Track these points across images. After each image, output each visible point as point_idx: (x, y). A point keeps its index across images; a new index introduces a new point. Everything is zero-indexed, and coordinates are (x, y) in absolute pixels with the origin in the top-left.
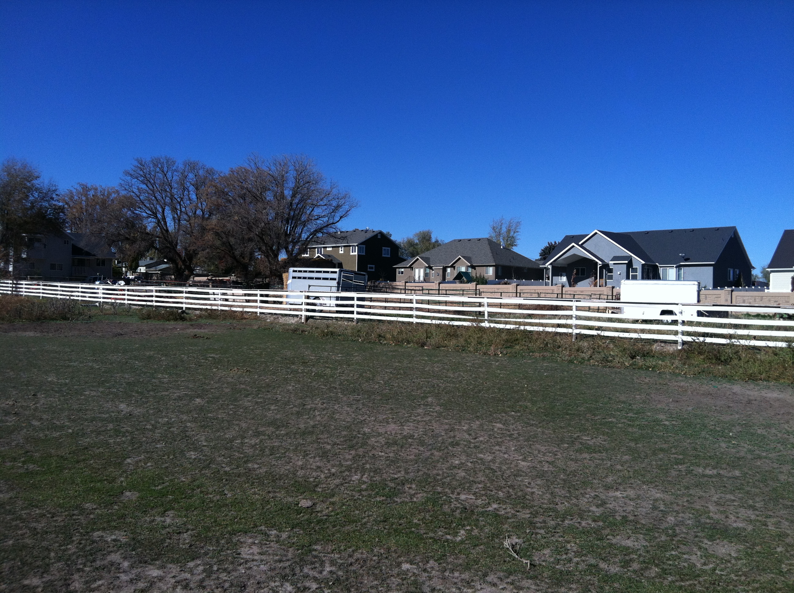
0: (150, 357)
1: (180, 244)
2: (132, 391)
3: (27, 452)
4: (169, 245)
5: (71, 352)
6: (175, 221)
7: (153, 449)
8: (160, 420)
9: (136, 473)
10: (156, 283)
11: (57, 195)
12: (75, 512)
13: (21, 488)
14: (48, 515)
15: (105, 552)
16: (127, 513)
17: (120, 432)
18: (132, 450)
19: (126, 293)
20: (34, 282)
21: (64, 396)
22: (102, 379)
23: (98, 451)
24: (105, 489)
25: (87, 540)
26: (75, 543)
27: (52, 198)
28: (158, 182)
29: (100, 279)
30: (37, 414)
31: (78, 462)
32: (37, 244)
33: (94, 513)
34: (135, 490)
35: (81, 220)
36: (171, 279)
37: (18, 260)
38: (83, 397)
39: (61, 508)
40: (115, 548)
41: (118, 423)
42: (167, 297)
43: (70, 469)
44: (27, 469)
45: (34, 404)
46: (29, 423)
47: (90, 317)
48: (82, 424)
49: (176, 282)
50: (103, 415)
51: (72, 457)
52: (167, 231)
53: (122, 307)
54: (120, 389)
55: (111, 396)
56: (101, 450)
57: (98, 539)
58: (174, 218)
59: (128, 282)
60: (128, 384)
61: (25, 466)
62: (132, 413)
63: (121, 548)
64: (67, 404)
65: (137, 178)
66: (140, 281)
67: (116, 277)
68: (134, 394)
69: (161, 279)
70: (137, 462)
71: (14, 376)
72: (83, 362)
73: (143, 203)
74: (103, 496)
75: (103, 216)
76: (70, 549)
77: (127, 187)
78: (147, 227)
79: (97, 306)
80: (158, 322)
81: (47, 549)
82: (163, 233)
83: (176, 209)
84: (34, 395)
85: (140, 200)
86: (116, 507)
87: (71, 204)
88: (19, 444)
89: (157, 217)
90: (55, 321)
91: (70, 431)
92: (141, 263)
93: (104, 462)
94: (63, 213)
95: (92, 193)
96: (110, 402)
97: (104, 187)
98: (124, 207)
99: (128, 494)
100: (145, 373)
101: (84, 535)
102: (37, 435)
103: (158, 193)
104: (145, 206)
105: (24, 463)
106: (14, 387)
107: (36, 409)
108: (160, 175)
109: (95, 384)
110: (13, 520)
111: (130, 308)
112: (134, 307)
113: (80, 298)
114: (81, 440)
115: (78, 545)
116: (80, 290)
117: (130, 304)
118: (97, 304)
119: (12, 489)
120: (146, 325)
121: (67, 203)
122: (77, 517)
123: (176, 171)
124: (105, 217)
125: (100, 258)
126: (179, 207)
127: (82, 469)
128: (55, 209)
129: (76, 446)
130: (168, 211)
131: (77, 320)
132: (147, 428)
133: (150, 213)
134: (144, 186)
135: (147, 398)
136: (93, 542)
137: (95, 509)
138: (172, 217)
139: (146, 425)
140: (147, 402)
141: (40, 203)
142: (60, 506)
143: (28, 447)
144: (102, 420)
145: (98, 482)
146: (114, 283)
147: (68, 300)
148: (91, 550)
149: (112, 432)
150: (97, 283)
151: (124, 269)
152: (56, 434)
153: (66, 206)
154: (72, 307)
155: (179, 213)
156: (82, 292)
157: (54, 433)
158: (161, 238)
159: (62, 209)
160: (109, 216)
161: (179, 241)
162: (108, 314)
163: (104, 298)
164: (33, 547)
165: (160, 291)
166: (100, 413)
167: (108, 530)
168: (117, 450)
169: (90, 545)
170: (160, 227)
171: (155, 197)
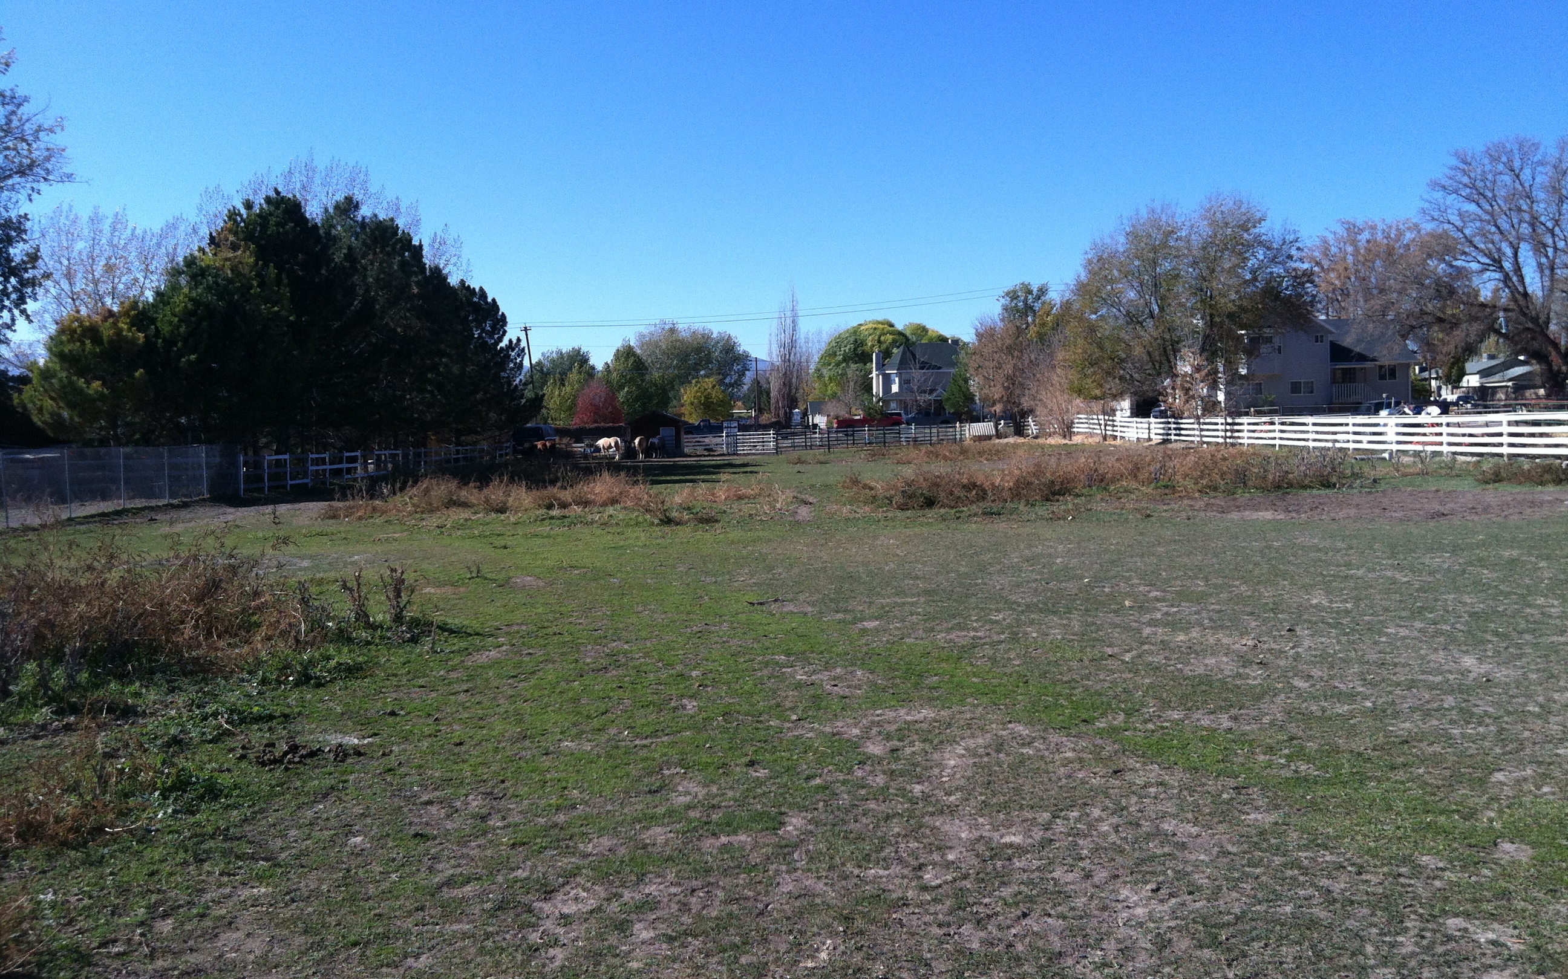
0: (1512, 561)
1: (1554, 322)
2: (1485, 631)
3: (1292, 739)
4: (1530, 325)
5: (1347, 550)
6: (1542, 271)
7: (1550, 756)
8: (1556, 696)
9: (1521, 805)
10: (1505, 406)
11: (1298, 249)
12: (1403, 870)
13: (1291, 807)
14: (1349, 868)
15: (1478, 965)
16: (1512, 888)
17: (1472, 715)
18: (1504, 754)
19: (1444, 430)
20: (1264, 419)
21: (1347, 634)
22: (1419, 604)
23: (1430, 750)
24: (1457, 831)
25: (1434, 931)
26: (1412, 933)
27: (1290, 257)
28: (1501, 193)
29: (1389, 406)
30: (1300, 667)
31: (1393, 768)
32: (1264, 349)
33: (1441, 878)
34: (1522, 841)
35: (1345, 293)
36: (1538, 397)
37: (1234, 378)
38: (1383, 639)
39: (1373, 857)
40: (1498, 961)
41: (1465, 696)
42: (1532, 435)
43: (1379, 781)
44: (1296, 771)
45: (1292, 648)
46: (1288, 682)
47: (1375, 481)
48: (1390, 693)
49: (1551, 403)
50: (1431, 678)
51: (1379, 758)
52: (1526, 295)
53: (1437, 459)
54: (1458, 626)
55: (1442, 639)
56: (1437, 748)
57: (1458, 933)
58: (1540, 265)
59: (1445, 408)
60: (1472, 615)
61: (1292, 764)
62: (1490, 677)
63: (1509, 963)
64: (1355, 650)
65: (1456, 192)
66: (1469, 406)
67: (1420, 398)
68: (1489, 637)
69: (1516, 399)
70: (1518, 781)
71: (1249, 593)
72: (1374, 570)
73: (1471, 242)
74: (1455, 845)
75: (1389, 279)
76: (1402, 944)
77: (1436, 214)
78: (1479, 291)
79: (1385, 459)
80: (1518, 489)
81: (1357, 935)
82: (1516, 301)
83: (1545, 246)
84: (1289, 630)
85: (1466, 237)
86: (1486, 872)
87: (1326, 264)
88: (1276, 722)
89: (1501, 267)
90: (1308, 491)
91: (1369, 704)
92: (1469, 366)
93: (1447, 773)
94: (1312, 282)
95: (1365, 236)
96: (1441, 652)
97: (1388, 221)
98: (1430, 256)
99: (1507, 846)
100: (1507, 595)
101: (1428, 921)
102: (1307, 709)
103: (1504, 216)
104: (1477, 248)
105: (1289, 758)
106: (1252, 614)
107: (1297, 657)
108: (1507, 179)
109: (1404, 614)
110: (1285, 865)
111: (1455, 460)
112: (1463, 458)
113: (1351, 446)
114: (1393, 725)
115: (1418, 939)
116: (1351, 429)
117: (1455, 453)
118: (1386, 455)
119: (1277, 807)
120: (1492, 495)
121: (1318, 264)
122: (1407, 881)
123: (1541, 163)
124: (1392, 281)
125: (1387, 363)
126: (1550, 241)
127: (1402, 783)
128: (1296, 277)
129: (1385, 737)
130: (1526, 253)
131: (1350, 487)
132: (1529, 711)
133: (1488, 261)
134: (1472, 207)
135: (1519, 646)
136: (1449, 938)
137: (1442, 870)
138: (1535, 264)
139: (1525, 704)
140: (1521, 656)
141: (1269, 270)
142: (1372, 853)
143: (1293, 729)
144: (1432, 687)
145: (1442, 813)
146: (1418, 411)
147: (1329, 449)
148: (1445, 954)
149: (1454, 712)
150: (1384, 413)
151: (1433, 383)
152: (1343, 709)
153: (1316, 269)
154: (1340, 463)
155: (1550, 254)
156: (1355, 433)
157: (1338, 705)
158: (1513, 310)
159: (1308, 276)
160: (1400, 278)
161: (1552, 314)
162: (1412, 474)
163: (1399, 443)
164: (1330, 926)
165: (1517, 423)
166: (1423, 672)
167: (1477, 919)
168: (1471, 752)
169: (1442, 943)
170: (1509, 287)
171: (1498, 228)
